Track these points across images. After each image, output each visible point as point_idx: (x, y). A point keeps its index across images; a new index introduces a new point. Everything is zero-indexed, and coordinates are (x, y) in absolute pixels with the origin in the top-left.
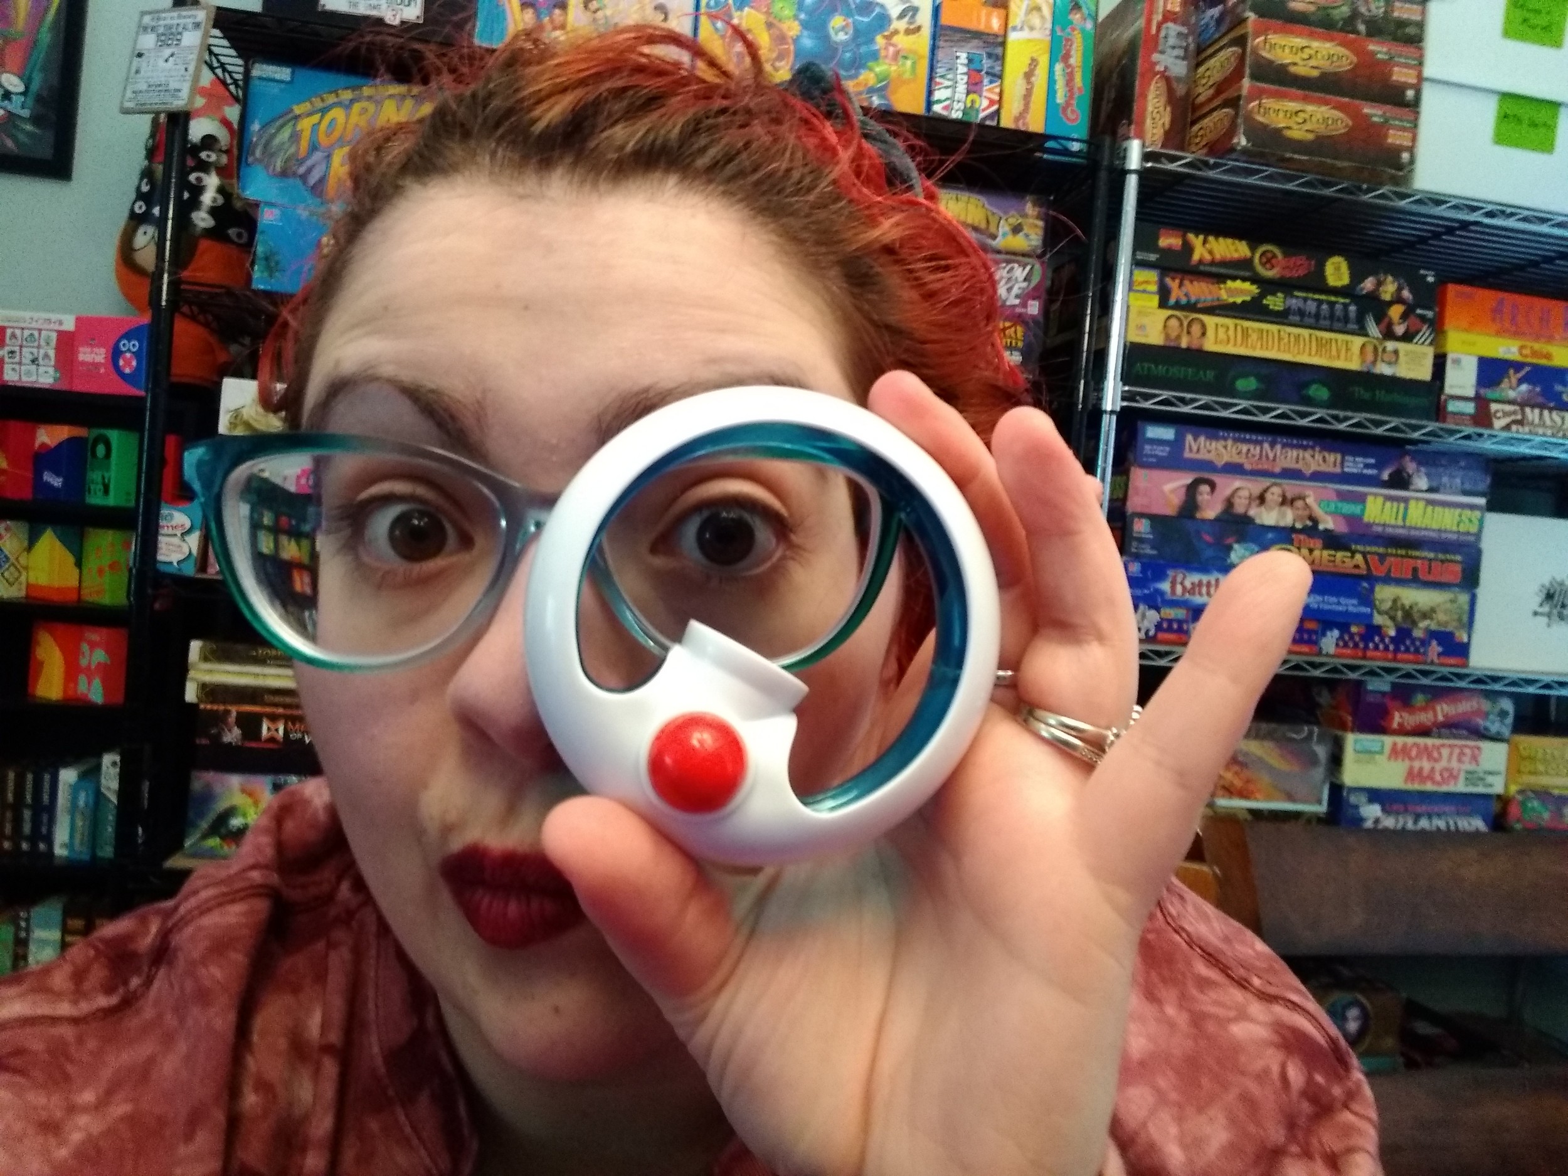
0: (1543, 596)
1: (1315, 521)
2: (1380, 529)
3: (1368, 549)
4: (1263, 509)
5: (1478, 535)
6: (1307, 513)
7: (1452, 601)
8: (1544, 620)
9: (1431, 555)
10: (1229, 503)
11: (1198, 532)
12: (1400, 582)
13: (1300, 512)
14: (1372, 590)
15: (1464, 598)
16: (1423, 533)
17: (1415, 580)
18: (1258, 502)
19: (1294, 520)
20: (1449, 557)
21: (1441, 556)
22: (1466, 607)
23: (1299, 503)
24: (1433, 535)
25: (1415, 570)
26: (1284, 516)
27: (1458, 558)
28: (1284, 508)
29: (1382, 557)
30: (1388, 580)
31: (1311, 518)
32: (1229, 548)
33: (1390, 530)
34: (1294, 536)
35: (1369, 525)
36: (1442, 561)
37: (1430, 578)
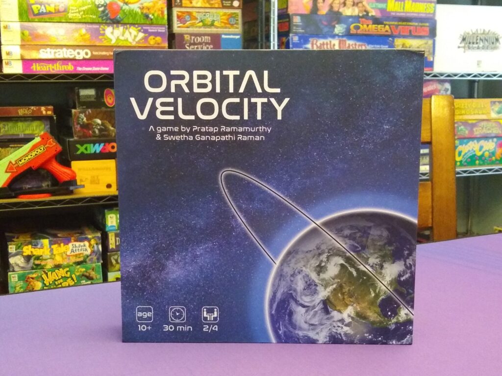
0: (461, 39)
1: (367, 12)
2: (394, 14)
3: (391, 23)
4: (345, 8)
5: (434, 14)
6: (364, 9)
7: (426, 44)
8: (462, 50)
9: (416, 24)
10: (331, 7)
11: (321, 20)
12: (404, 37)
13: (361, 9)
14: (393, 41)
15: (430, 42)
16: (412, 14)
17: (411, 35)
18: (343, 5)
19: (359, 13)
20: (423, 24)
21: (420, 24)
22: (432, 46)
23: (360, 5)
24: (415, 15)
25: (410, 31)
26: (354, 10)
27: (427, 24)
28: (354, 7)
29: (397, 26)
30: (399, 36)
31: (365, 11)
32: (334, 27)
33: (398, 14)
34: (360, 19)
35: (389, 13)
36: (421, 26)
37: (416, 34)
